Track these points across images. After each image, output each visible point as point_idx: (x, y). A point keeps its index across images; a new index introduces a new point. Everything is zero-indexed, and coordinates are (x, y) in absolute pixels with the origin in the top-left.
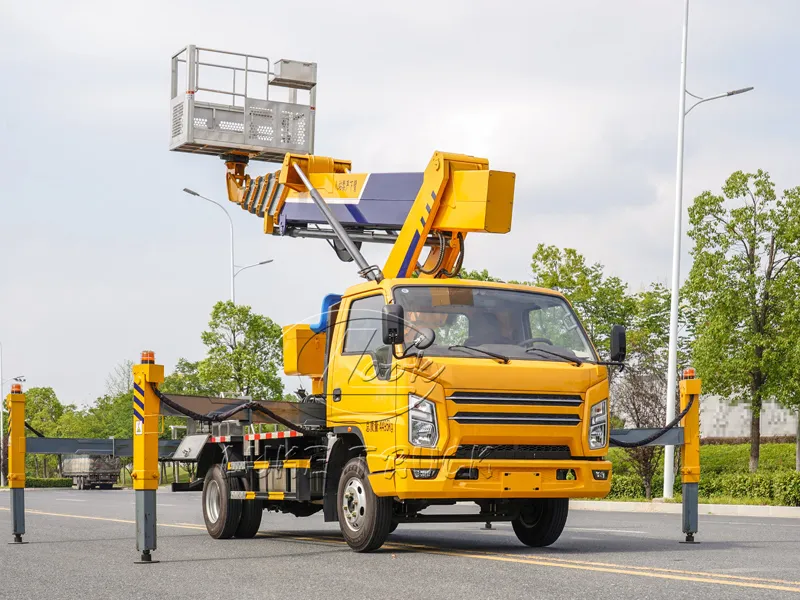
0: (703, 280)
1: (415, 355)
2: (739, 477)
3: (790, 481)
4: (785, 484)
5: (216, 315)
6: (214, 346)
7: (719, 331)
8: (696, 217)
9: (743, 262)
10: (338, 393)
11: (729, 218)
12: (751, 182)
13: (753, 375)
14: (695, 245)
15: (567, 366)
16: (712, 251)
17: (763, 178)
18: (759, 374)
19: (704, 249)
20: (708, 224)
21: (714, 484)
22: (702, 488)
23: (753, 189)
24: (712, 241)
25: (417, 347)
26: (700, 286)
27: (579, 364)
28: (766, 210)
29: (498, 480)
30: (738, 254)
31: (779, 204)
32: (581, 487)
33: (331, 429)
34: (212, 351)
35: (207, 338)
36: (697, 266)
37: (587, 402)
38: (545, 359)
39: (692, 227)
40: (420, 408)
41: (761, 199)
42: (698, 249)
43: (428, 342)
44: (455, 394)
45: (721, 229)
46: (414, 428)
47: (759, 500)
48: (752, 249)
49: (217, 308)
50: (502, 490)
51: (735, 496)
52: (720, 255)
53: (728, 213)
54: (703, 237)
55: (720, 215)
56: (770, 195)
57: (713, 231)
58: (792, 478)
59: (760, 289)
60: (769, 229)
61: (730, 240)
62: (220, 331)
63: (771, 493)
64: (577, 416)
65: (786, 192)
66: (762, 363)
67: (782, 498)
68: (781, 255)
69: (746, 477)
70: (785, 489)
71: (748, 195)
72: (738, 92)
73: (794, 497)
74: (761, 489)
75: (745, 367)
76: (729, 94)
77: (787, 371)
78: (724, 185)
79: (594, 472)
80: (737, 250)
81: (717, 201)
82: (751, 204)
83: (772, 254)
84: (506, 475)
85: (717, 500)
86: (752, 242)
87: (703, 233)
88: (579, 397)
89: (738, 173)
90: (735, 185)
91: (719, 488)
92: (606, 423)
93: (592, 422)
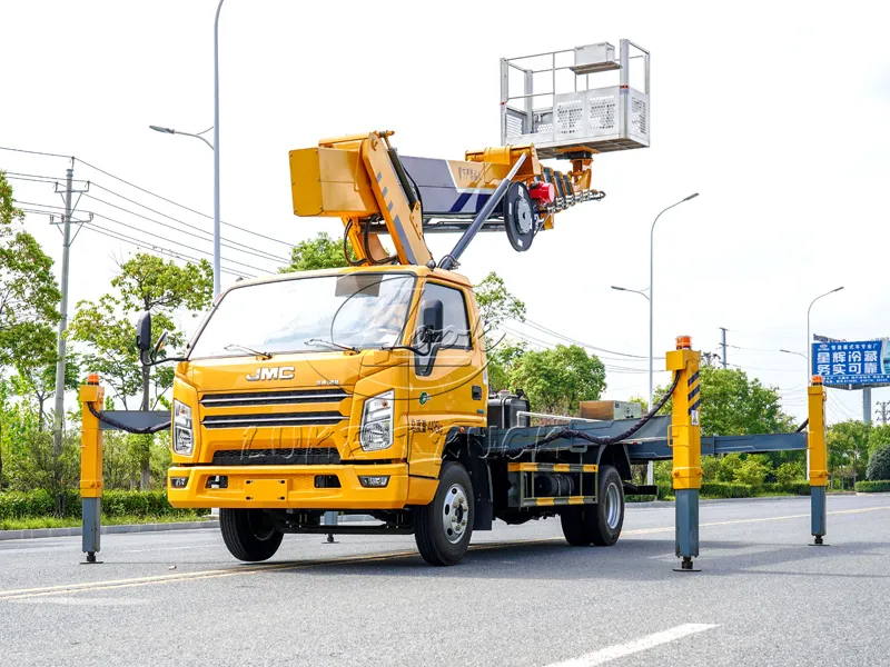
84: (248, 482)
92: (391, 419)
93: (366, 419)
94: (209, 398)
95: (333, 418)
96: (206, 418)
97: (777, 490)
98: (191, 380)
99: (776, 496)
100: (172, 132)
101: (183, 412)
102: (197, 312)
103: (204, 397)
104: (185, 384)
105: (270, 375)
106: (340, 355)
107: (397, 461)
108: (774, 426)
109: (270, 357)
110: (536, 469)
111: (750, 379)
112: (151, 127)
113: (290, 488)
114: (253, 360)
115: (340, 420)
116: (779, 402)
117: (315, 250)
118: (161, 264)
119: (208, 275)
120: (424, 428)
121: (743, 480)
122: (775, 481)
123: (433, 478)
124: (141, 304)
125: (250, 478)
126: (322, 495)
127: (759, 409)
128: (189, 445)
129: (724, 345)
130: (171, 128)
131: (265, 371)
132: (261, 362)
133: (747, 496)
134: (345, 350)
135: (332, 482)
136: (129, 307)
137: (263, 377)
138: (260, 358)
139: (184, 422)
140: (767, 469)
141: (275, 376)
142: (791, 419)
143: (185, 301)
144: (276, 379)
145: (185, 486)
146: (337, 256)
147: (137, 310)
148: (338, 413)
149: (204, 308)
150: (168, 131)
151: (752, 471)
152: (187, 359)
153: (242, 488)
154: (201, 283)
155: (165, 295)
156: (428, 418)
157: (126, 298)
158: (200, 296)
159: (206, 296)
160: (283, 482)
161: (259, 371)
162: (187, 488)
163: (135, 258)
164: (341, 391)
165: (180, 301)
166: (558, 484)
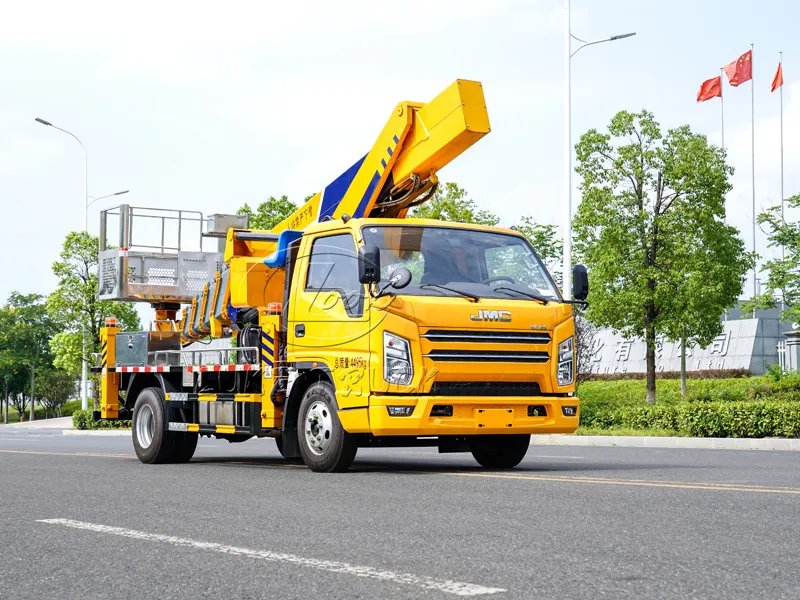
0: (592, 215)
1: (390, 294)
2: (639, 409)
3: (697, 412)
4: (692, 414)
5: (68, 246)
6: (65, 276)
7: (611, 264)
8: (584, 153)
9: (631, 197)
10: (301, 329)
11: (616, 156)
12: (636, 122)
13: (647, 308)
14: (584, 181)
15: (534, 305)
16: (600, 187)
17: (647, 118)
18: (652, 307)
19: (592, 185)
20: (595, 161)
21: (613, 416)
22: (600, 421)
23: (639, 129)
24: (599, 177)
25: (394, 286)
26: (591, 220)
27: (545, 303)
28: (652, 148)
29: (472, 416)
30: (626, 189)
31: (665, 142)
32: (551, 422)
33: (292, 364)
34: (64, 282)
35: (58, 269)
36: (586, 201)
37: (555, 340)
38: (513, 297)
39: (579, 163)
40: (394, 346)
41: (647, 137)
42: (586, 184)
43: (406, 281)
44: (429, 332)
45: (608, 165)
46: (389, 365)
47: (662, 431)
48: (640, 186)
49: (69, 239)
50: (477, 427)
51: (636, 427)
52: (606, 190)
53: (615, 150)
54: (591, 173)
55: (607, 152)
56: (656, 134)
57: (600, 167)
58: (699, 409)
59: (649, 223)
60: (656, 166)
61: (619, 176)
62: (72, 261)
63: (674, 423)
64: (546, 354)
65: (671, 132)
66: (656, 296)
67: (689, 428)
68: (668, 192)
69: (647, 409)
70: (692, 420)
71: (634, 134)
72: (621, 37)
73: (702, 428)
74: (664, 421)
75: (639, 300)
76: (613, 39)
77: (681, 303)
78: (610, 123)
79: (563, 408)
80: (626, 186)
81: (603, 139)
82: (637, 141)
83: (659, 190)
85: (619, 432)
86: (641, 179)
87: (590, 169)
88: (547, 335)
89: (623, 113)
90: (622, 123)
91: (618, 421)
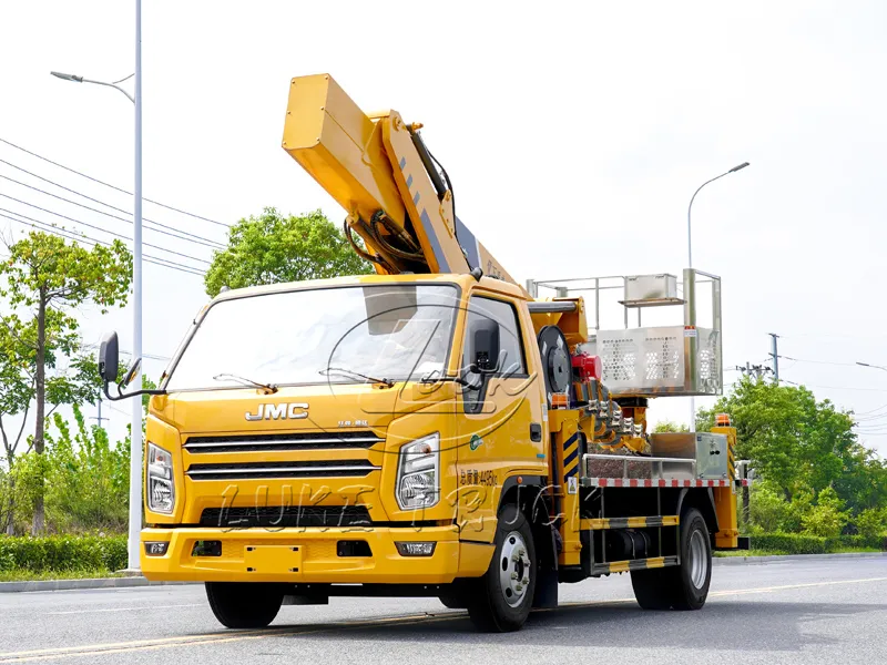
37: (388, 441)
50: (244, 571)
79: (398, 543)
84: (250, 549)
92: (436, 470)
93: (403, 469)
94: (196, 442)
95: (360, 468)
96: (192, 467)
97: (857, 545)
98: (170, 417)
99: (856, 552)
100: (80, 80)
101: (160, 459)
102: (108, 307)
103: (189, 441)
104: (162, 423)
105: (277, 412)
106: (367, 389)
107: (444, 522)
108: (848, 461)
109: (275, 390)
110: (607, 526)
111: (818, 400)
112: (54, 74)
113: (306, 556)
114: (252, 394)
115: (371, 470)
116: (854, 430)
117: (260, 229)
118: (62, 245)
119: (122, 260)
120: (474, 478)
121: (815, 531)
122: (856, 532)
123: (488, 543)
124: (35, 295)
125: (251, 545)
126: (351, 566)
127: (832, 439)
128: (168, 500)
129: (775, 356)
130: (78, 75)
131: (270, 408)
132: (262, 396)
133: (820, 551)
134: (373, 381)
135: (359, 549)
136: (18, 300)
137: (267, 415)
138: (262, 392)
139: (160, 470)
140: (846, 517)
141: (283, 415)
142: (870, 452)
143: (92, 293)
144: (283, 418)
145: (164, 552)
146: (290, 238)
147: (29, 303)
148: (367, 462)
149: (117, 302)
150: (75, 78)
151: (826, 520)
152: (164, 392)
153: (241, 556)
154: (114, 270)
155: (67, 284)
156: (481, 467)
157: (16, 289)
158: (112, 287)
159: (122, 286)
160: (296, 549)
161: (261, 407)
162: (167, 556)
163: (29, 238)
164: (371, 434)
165: (85, 294)
166: (632, 543)
